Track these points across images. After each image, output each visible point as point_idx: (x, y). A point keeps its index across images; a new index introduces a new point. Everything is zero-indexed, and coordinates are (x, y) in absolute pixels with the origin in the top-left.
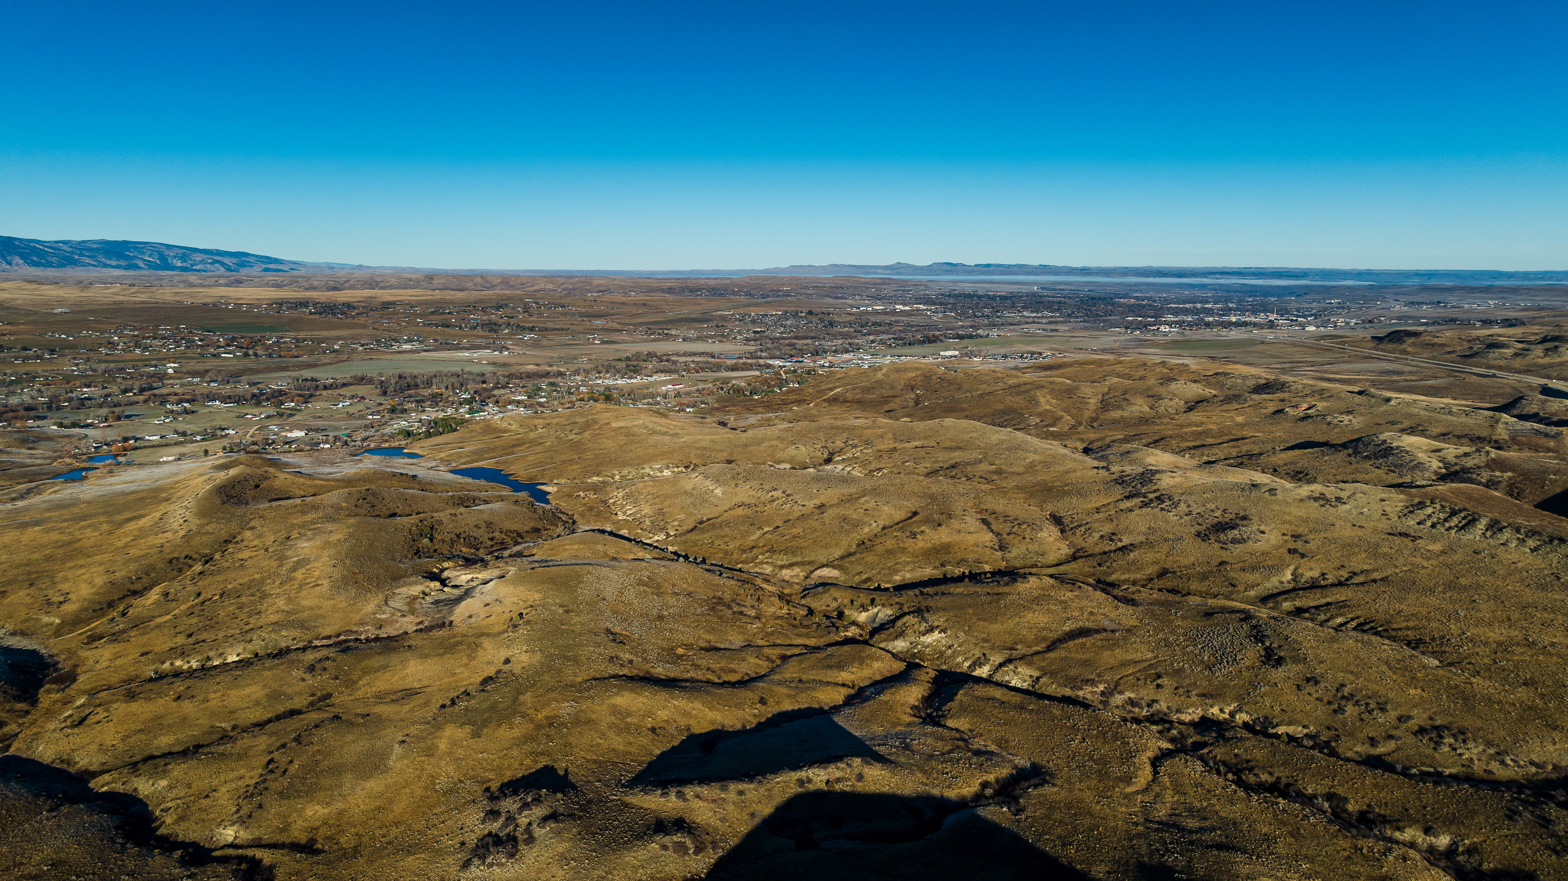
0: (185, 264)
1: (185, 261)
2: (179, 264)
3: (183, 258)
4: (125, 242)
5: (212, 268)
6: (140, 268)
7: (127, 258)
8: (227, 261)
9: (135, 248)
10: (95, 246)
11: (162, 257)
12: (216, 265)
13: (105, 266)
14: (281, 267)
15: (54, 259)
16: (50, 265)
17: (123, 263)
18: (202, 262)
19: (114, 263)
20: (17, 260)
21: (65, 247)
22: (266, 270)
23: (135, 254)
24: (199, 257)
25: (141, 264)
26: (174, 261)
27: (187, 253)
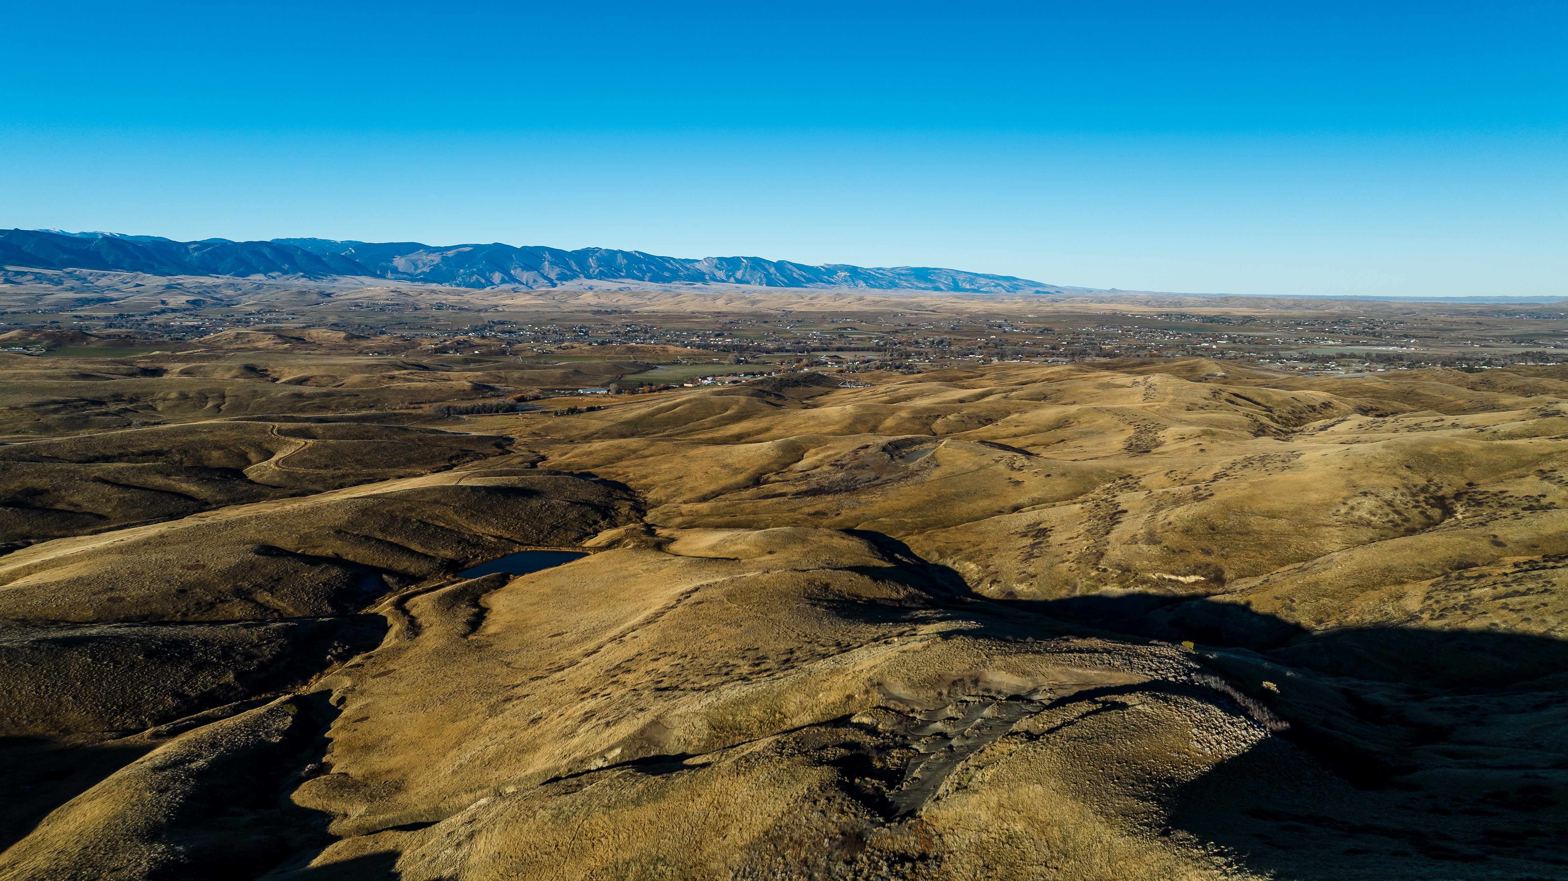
0: (972, 287)
1: (972, 284)
2: (968, 287)
3: (971, 282)
4: (923, 268)
5: (996, 290)
6: (941, 290)
7: (932, 281)
8: (1005, 284)
9: (934, 273)
10: (904, 272)
11: (955, 282)
12: (999, 288)
13: (918, 288)
14: (1046, 290)
15: (883, 283)
16: (881, 287)
17: (929, 285)
18: (986, 285)
19: (923, 286)
20: (862, 283)
21: (888, 274)
22: (1037, 292)
23: (935, 278)
24: (983, 281)
25: (942, 287)
26: (964, 284)
27: (973, 277)
